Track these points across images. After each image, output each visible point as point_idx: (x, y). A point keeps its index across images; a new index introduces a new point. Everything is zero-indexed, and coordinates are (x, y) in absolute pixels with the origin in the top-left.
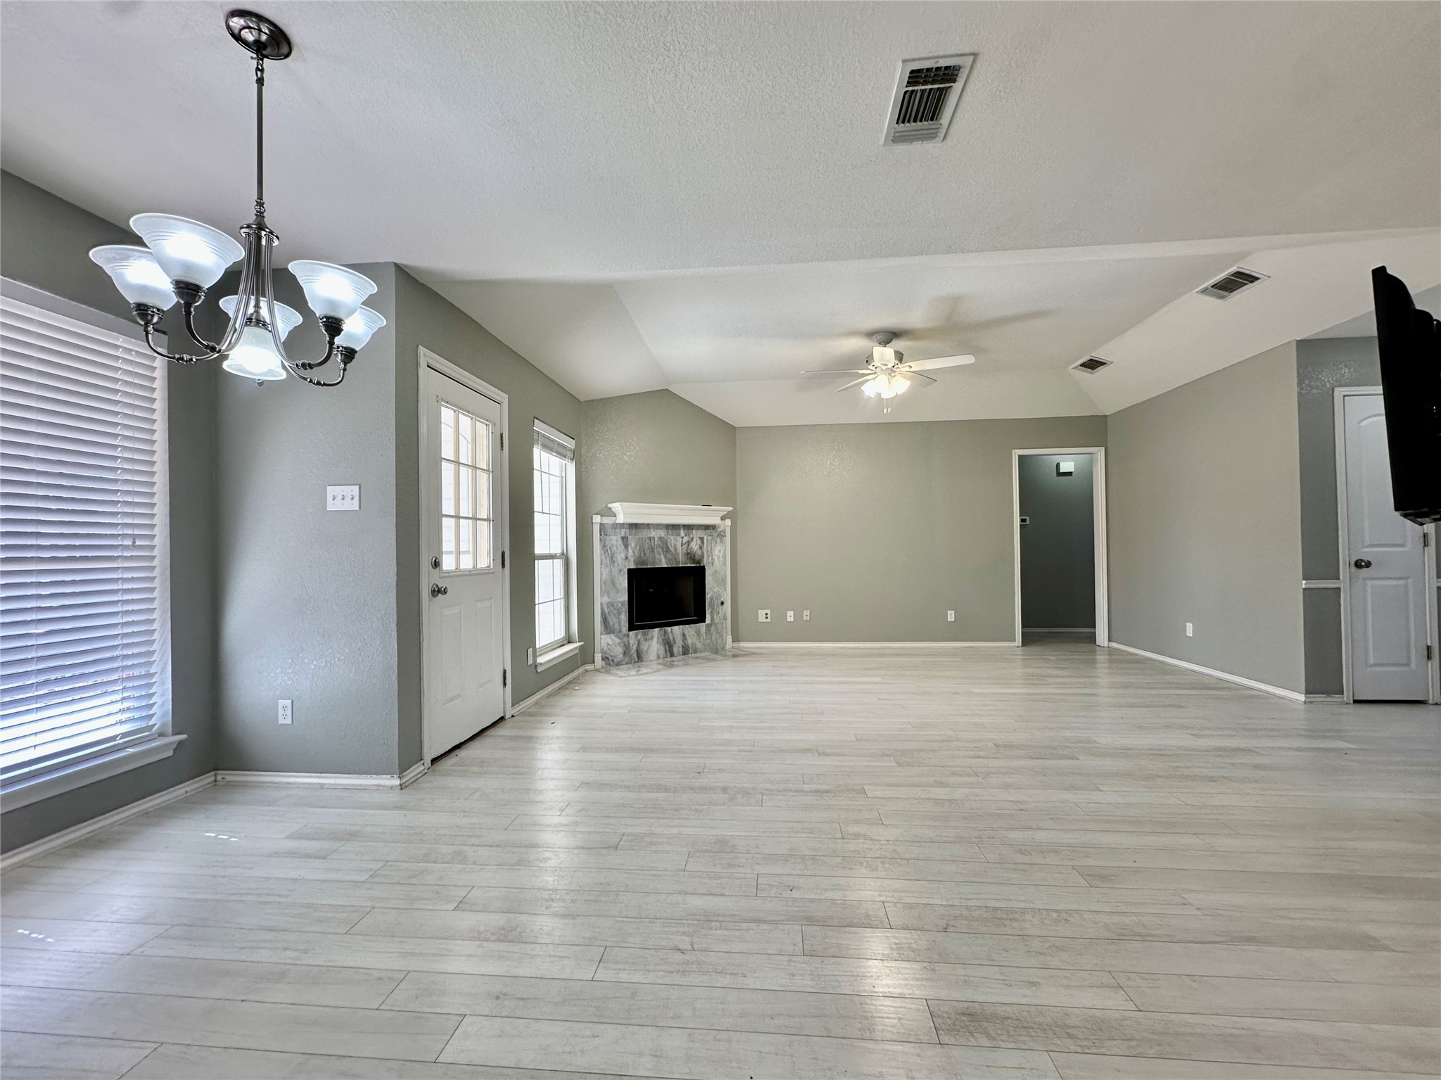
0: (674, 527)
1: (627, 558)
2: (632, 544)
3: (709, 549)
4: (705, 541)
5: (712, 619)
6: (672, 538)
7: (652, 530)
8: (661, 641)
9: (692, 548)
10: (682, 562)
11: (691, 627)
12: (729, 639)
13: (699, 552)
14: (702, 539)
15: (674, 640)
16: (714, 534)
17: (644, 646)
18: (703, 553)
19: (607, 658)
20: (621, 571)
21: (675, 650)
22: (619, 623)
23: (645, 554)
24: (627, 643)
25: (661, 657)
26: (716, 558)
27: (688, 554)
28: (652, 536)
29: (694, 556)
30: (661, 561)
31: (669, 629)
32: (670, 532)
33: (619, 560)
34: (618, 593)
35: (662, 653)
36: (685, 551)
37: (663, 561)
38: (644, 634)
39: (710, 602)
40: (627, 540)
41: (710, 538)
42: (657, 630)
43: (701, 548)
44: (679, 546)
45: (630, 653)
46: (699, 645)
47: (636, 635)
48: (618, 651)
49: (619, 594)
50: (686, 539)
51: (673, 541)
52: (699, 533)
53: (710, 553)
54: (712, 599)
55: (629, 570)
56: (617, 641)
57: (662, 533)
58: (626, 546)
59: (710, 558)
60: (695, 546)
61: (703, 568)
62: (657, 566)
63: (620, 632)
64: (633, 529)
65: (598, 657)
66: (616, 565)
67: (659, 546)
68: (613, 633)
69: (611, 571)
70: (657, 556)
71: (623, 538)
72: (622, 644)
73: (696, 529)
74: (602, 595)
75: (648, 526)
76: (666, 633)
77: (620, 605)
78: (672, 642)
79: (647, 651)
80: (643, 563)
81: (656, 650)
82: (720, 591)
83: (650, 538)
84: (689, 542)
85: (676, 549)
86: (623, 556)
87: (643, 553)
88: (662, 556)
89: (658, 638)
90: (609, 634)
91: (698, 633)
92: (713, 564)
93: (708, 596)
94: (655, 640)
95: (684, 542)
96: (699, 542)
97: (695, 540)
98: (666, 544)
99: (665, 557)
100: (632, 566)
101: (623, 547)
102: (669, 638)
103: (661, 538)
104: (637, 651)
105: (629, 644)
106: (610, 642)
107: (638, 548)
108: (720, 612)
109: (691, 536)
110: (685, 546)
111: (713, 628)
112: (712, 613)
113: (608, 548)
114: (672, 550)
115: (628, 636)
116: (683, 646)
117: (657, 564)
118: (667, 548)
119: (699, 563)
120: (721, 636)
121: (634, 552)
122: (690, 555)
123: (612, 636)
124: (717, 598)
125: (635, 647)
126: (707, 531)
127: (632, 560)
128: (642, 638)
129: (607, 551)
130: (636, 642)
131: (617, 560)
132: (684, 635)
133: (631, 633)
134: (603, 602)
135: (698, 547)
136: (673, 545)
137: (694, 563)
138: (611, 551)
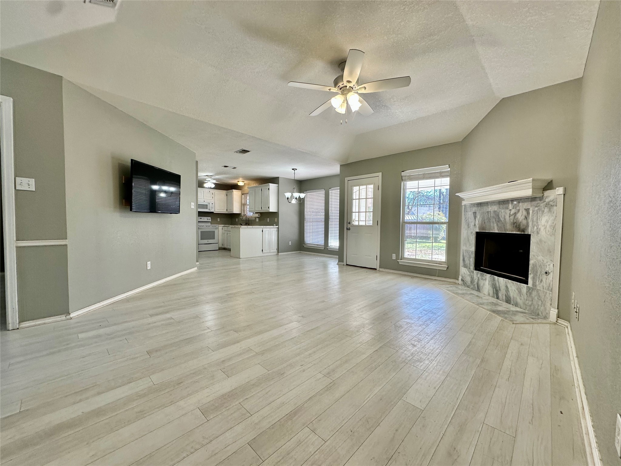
0: (504, 203)
1: (475, 225)
2: (478, 217)
3: (535, 219)
4: (531, 212)
5: (534, 284)
6: (503, 211)
7: (489, 206)
8: (491, 284)
9: (517, 218)
10: (510, 230)
11: (513, 283)
12: (553, 313)
13: (524, 222)
14: (527, 210)
15: (499, 287)
16: (542, 205)
17: (481, 283)
18: (528, 223)
19: (464, 281)
20: (472, 233)
21: (500, 295)
22: (470, 263)
23: (485, 223)
24: (472, 277)
25: (491, 295)
26: (542, 229)
27: (514, 224)
28: (489, 210)
29: (519, 225)
30: (494, 228)
31: (496, 277)
32: (501, 206)
33: (471, 226)
34: (470, 245)
35: (491, 293)
36: (512, 221)
37: (496, 228)
38: (481, 274)
39: (533, 268)
40: (476, 214)
41: (536, 209)
42: (489, 275)
43: (526, 218)
44: (507, 217)
45: (474, 283)
46: (519, 300)
47: (477, 274)
48: (468, 279)
49: (470, 247)
50: (513, 211)
51: (503, 213)
52: (526, 205)
53: (535, 223)
54: (535, 265)
55: (477, 233)
56: (468, 273)
57: (495, 208)
58: (475, 217)
59: (535, 228)
60: (520, 217)
61: (529, 236)
62: (491, 232)
63: (470, 268)
64: (479, 207)
65: (460, 278)
66: (470, 229)
67: (494, 217)
68: (467, 268)
69: (467, 233)
70: (492, 225)
71: (474, 213)
72: (471, 276)
73: (522, 202)
74: (464, 245)
75: (487, 204)
76: (494, 280)
77: (470, 253)
78: (498, 288)
79: (482, 287)
80: (483, 229)
81: (487, 289)
82: (545, 261)
83: (488, 212)
84: (515, 214)
85: (505, 219)
86: (473, 224)
87: (483, 222)
88: (495, 225)
89: (489, 281)
90: (465, 267)
91: (520, 292)
92: (538, 233)
93: (531, 262)
94: (487, 282)
95: (511, 213)
96: (525, 213)
97: (521, 211)
98: (498, 216)
99: (497, 225)
100: (478, 231)
101: (473, 218)
102: (496, 284)
103: (495, 212)
104: (477, 284)
105: (473, 277)
106: (465, 273)
107: (481, 219)
108: (544, 280)
109: (518, 208)
110: (512, 217)
111: (534, 293)
112: (534, 278)
113: (467, 219)
114: (502, 219)
115: (473, 272)
116: (506, 296)
117: (492, 230)
118: (499, 218)
119: (524, 231)
120: (543, 304)
121: (479, 222)
122: (516, 225)
123: (466, 268)
124: (540, 266)
125: (476, 281)
126: (534, 203)
127: (478, 226)
128: (480, 277)
129: (466, 221)
130: (477, 278)
131: (470, 226)
132: (507, 287)
133: (475, 271)
134: (464, 249)
135: (523, 217)
136: (503, 216)
137: (519, 231)
138: (468, 221)
